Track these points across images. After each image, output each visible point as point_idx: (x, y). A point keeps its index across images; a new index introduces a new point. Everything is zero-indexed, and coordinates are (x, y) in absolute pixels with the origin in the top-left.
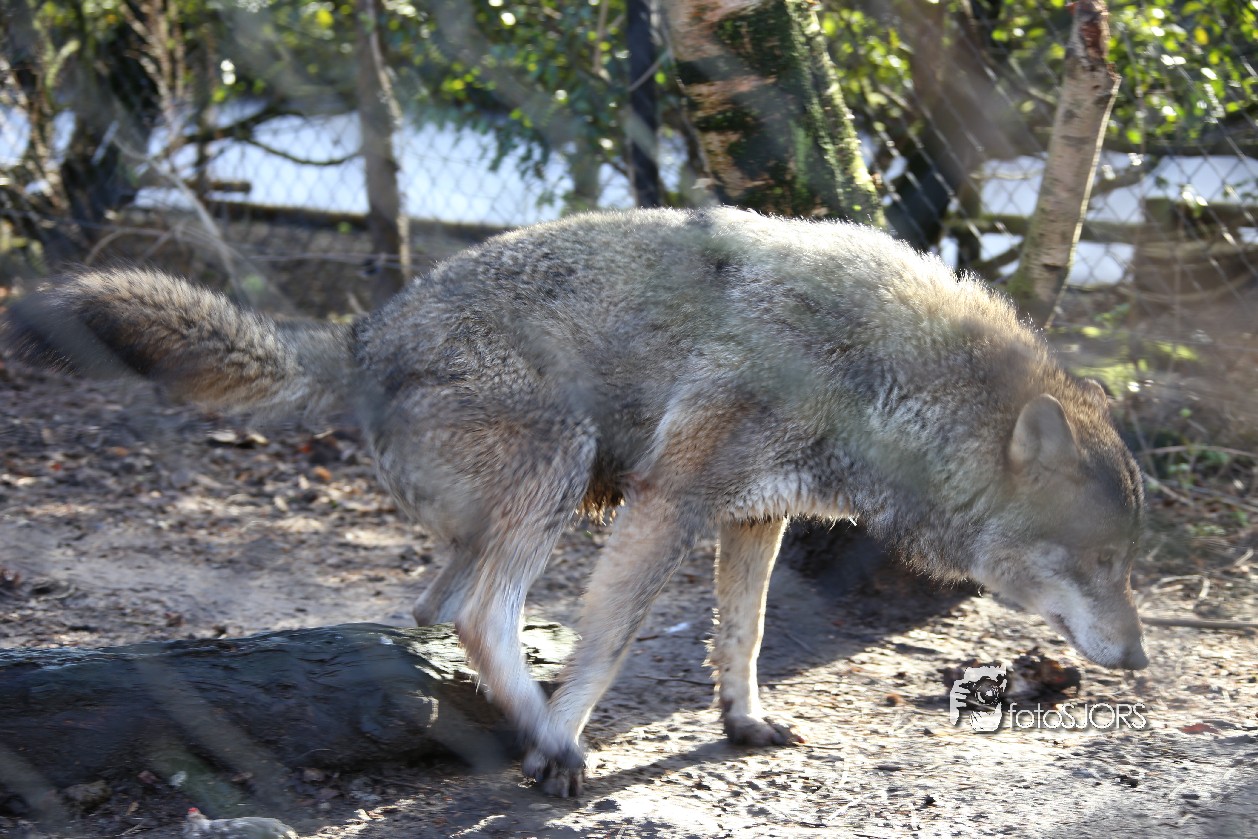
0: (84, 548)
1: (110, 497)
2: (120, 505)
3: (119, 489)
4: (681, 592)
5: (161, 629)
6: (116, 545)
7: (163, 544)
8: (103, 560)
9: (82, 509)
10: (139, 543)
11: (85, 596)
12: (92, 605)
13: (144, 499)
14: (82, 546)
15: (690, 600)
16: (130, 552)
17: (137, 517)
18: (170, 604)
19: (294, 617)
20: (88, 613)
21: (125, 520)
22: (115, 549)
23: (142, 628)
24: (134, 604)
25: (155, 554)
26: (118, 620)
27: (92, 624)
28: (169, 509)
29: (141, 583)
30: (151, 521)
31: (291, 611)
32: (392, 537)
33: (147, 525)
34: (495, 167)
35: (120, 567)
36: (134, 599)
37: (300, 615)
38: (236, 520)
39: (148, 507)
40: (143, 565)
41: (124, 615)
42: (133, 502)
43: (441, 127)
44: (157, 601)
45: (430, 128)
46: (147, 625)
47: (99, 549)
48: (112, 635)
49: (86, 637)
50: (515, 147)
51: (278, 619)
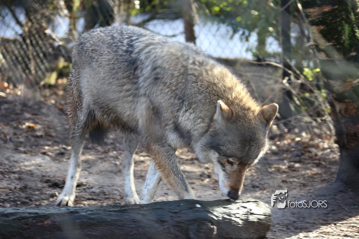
0: (91, 171)
1: (99, 153)
2: (103, 156)
3: (102, 150)
4: (301, 190)
5: (118, 200)
6: (102, 170)
7: (118, 170)
8: (98, 176)
9: (90, 157)
10: (110, 169)
11: (92, 188)
12: (94, 191)
13: (111, 154)
14: (91, 170)
15: (304, 193)
16: (107, 173)
17: (109, 160)
18: (121, 191)
19: (164, 196)
20: (93, 194)
21: (105, 161)
22: (101, 171)
23: (112, 200)
24: (109, 191)
25: (115, 173)
26: (104, 197)
27: (95, 197)
28: (119, 157)
29: (111, 184)
30: (113, 162)
31: (163, 194)
32: (197, 168)
33: (112, 163)
34: (232, 38)
35: (103, 178)
36: (109, 189)
37: (166, 195)
38: (143, 162)
39: (112, 157)
40: (111, 177)
41: (106, 195)
42: (107, 155)
43: (213, 23)
44: (117, 190)
45: (209, 24)
46: (113, 198)
47: (96, 171)
48: (102, 201)
49: (93, 202)
50: (239, 31)
51: (158, 197)
